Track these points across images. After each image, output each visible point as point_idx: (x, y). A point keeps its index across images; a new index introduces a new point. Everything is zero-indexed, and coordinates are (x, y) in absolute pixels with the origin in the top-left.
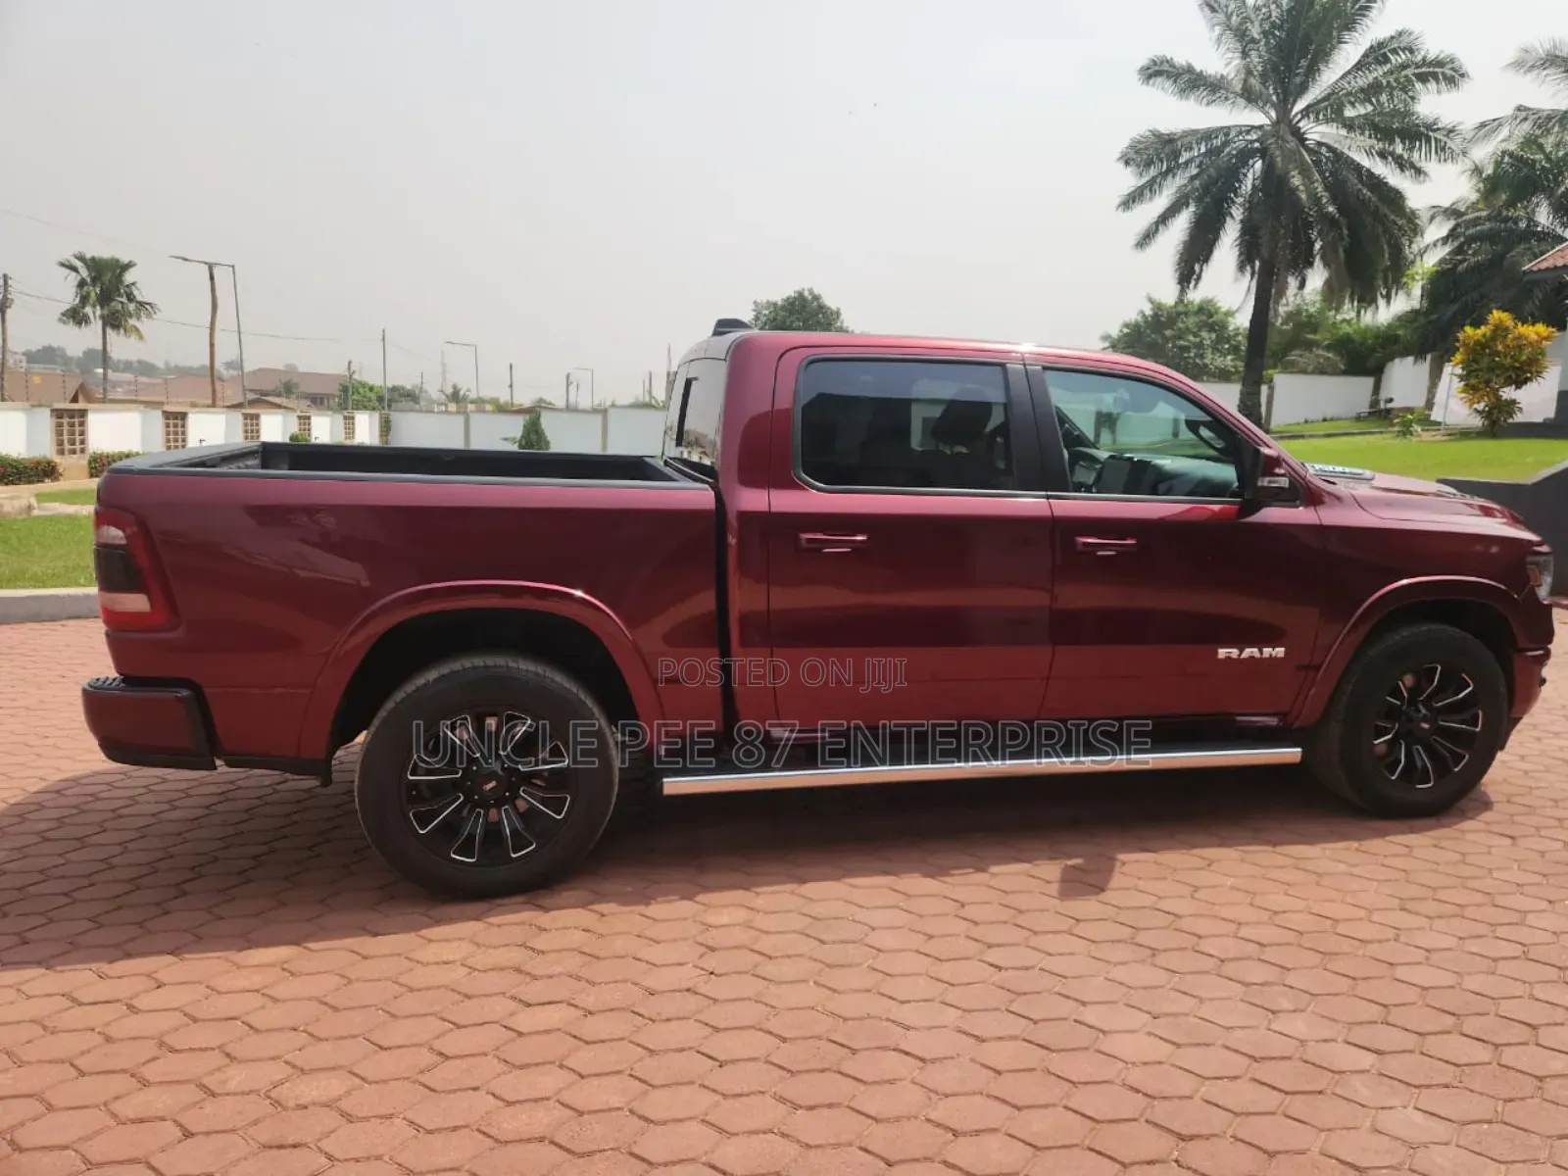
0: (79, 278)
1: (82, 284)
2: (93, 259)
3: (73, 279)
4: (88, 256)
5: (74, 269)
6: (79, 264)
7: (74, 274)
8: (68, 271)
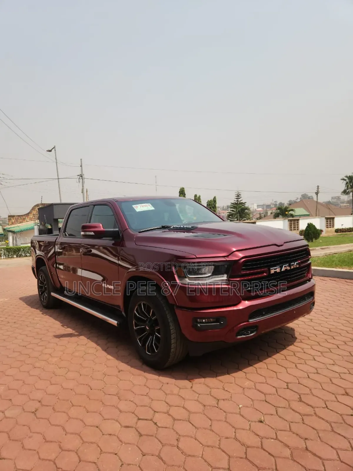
0: (346, 182)
1: (347, 183)
2: (350, 176)
3: (345, 182)
4: (348, 176)
5: (345, 180)
6: (346, 178)
7: (345, 181)
8: (343, 181)
